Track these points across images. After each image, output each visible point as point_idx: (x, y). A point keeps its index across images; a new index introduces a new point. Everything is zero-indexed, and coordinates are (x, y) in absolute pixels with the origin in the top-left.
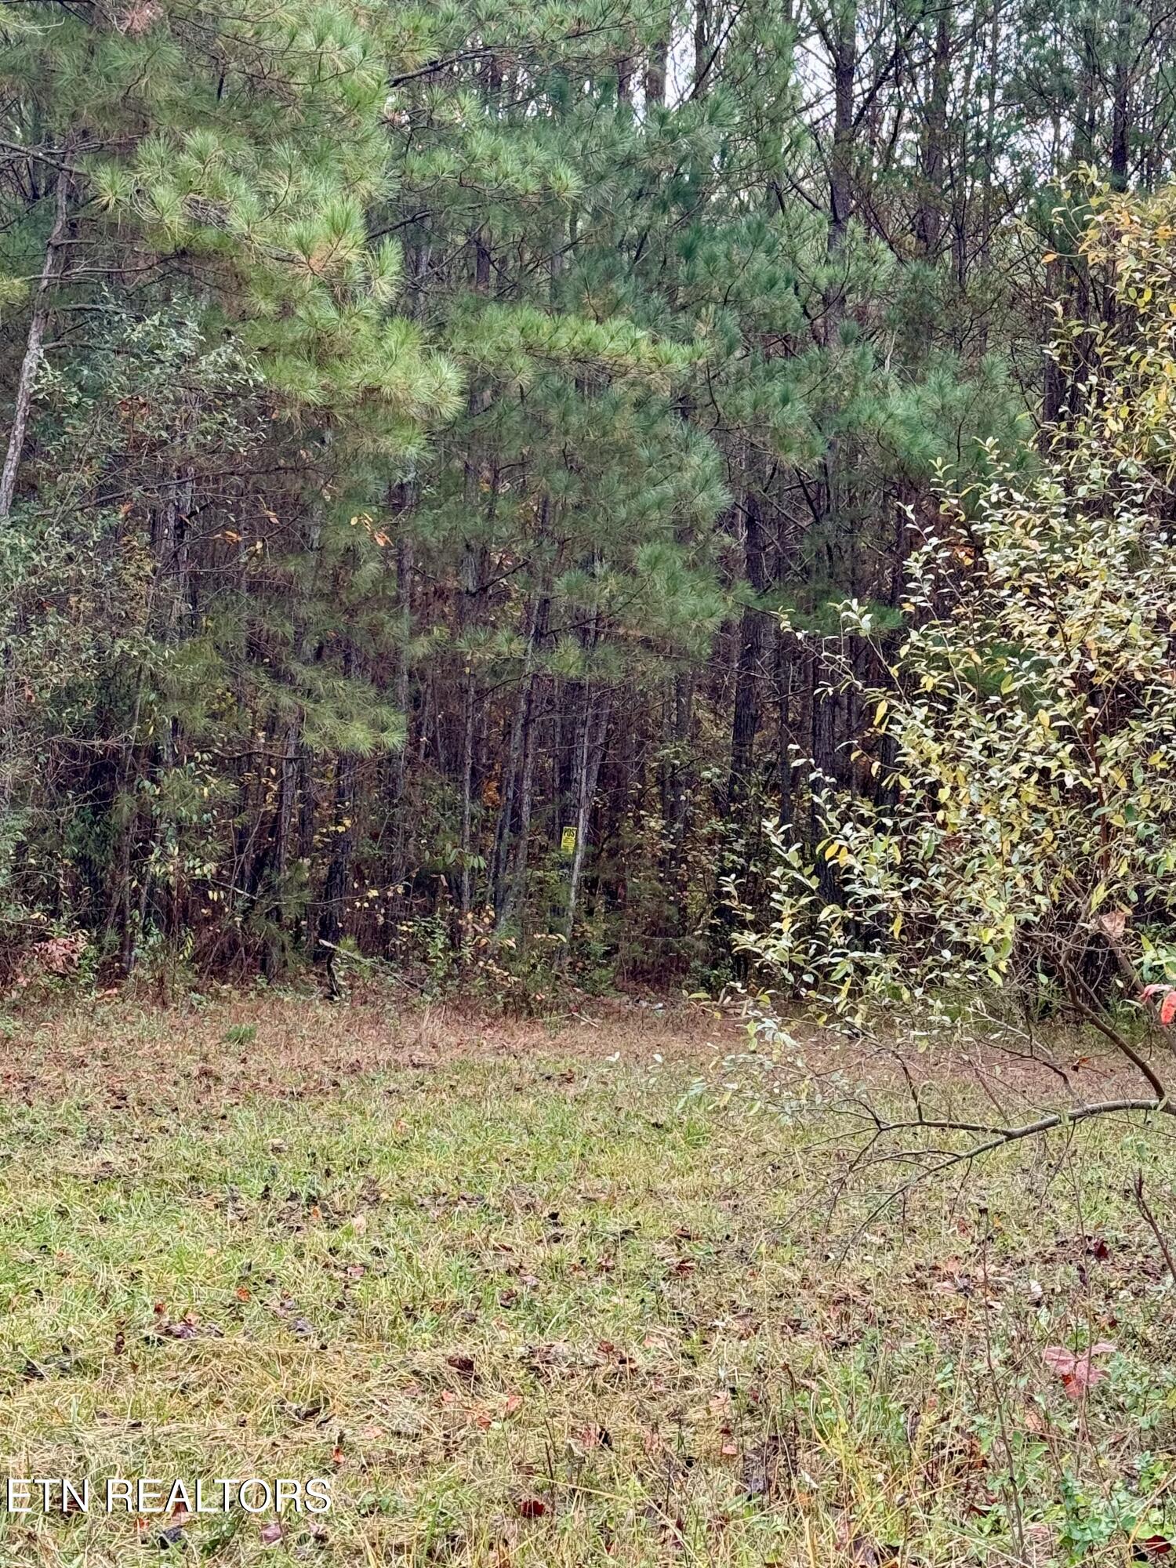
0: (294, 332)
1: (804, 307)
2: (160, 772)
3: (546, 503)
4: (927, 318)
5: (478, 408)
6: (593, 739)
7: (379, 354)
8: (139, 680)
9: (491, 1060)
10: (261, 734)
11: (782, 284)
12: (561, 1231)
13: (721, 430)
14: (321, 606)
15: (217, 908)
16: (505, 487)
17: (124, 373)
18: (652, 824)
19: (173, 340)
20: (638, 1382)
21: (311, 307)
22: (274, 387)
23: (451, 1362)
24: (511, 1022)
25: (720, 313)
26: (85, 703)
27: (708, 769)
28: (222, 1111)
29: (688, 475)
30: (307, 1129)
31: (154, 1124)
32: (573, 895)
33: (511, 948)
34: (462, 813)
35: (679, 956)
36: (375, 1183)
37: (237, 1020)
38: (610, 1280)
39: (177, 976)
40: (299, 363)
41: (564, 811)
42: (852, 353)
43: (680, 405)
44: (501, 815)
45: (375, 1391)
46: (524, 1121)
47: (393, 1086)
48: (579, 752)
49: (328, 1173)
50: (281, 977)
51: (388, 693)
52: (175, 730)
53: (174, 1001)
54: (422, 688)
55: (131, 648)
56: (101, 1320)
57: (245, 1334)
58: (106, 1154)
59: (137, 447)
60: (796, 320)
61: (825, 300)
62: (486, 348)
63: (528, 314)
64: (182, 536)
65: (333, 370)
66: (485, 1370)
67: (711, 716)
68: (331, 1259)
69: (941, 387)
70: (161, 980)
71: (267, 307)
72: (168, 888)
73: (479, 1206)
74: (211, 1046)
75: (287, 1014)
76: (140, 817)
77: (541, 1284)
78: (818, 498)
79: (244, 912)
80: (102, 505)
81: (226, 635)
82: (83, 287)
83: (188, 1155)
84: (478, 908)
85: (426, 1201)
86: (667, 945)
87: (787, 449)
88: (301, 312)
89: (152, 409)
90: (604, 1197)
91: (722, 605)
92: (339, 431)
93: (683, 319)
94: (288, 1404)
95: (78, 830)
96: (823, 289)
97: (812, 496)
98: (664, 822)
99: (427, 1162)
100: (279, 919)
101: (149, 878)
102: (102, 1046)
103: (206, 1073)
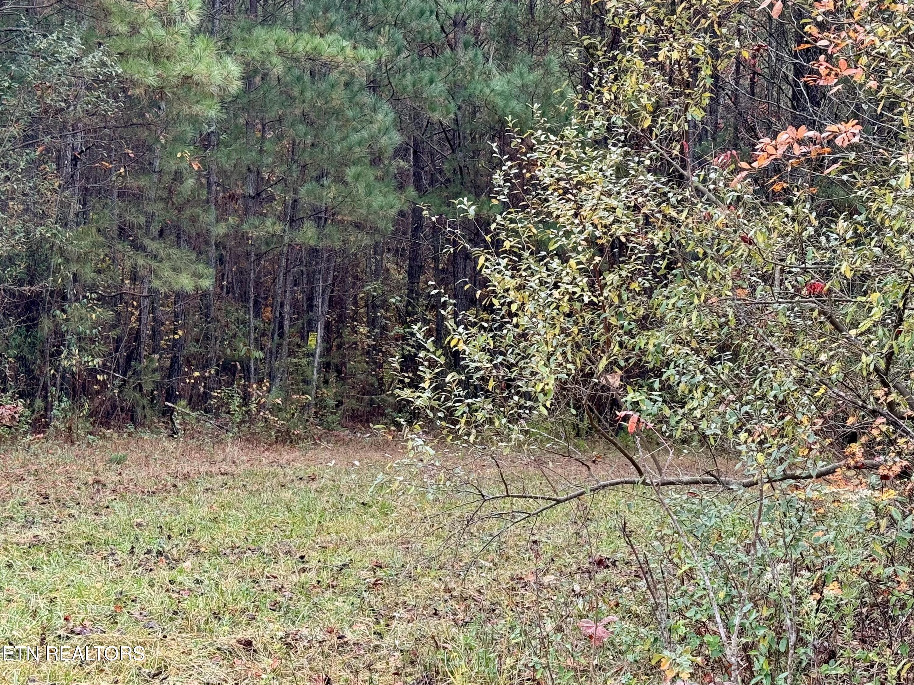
0: (140, 43)
1: (442, 27)
2: (66, 306)
3: (294, 143)
4: (513, 34)
5: (253, 88)
6: (325, 281)
7: (191, 56)
8: (52, 251)
9: (267, 469)
10: (127, 282)
11: (428, 13)
12: (306, 566)
13: (394, 99)
14: (161, 205)
15: (103, 385)
16: (269, 135)
17: (37, 68)
18: (361, 330)
19: (65, 48)
20: (349, 649)
21: (149, 28)
22: (128, 76)
23: (239, 642)
24: (280, 447)
25: (392, 31)
26: (19, 266)
27: (394, 297)
28: (106, 504)
29: (376, 126)
30: (158, 512)
31: (66, 513)
32: (315, 372)
33: (279, 404)
34: (249, 326)
35: (379, 407)
36: (197, 542)
37: (116, 450)
38: (334, 593)
39: (80, 426)
40: (142, 62)
41: (310, 322)
42: (471, 54)
43: (372, 85)
44: (272, 327)
45: (195, 660)
46: (286, 504)
47: (209, 486)
48: (317, 289)
49: (169, 537)
50: (143, 425)
51: (204, 256)
52: (75, 281)
53: (78, 440)
54: (224, 253)
55: (47, 231)
56: (33, 626)
57: (119, 631)
58: (35, 531)
59: (46, 112)
60: (437, 35)
61: (455, 24)
62: (255, 53)
63: (280, 32)
64: (76, 165)
65: (164, 66)
66: (259, 646)
67: (395, 267)
68: (170, 587)
69: (521, 74)
70: (70, 428)
71: (123, 28)
72: (73, 374)
73: (259, 553)
74: (100, 466)
75: (147, 446)
76: (56, 333)
77: (294, 596)
78: (453, 139)
79: (119, 387)
80: (27, 147)
81: (104, 224)
82: (11, 17)
83: (85, 530)
84: (260, 382)
85: (228, 551)
86: (372, 400)
87: (433, 110)
88: (143, 31)
89: (55, 91)
90: (332, 546)
91: (398, 201)
92: (168, 102)
93: (371, 35)
94: (144, 670)
95: (17, 341)
96: (453, 17)
97: (450, 137)
98: (368, 329)
99: (228, 529)
100: (141, 390)
101: (61, 368)
102: (34, 468)
103: (97, 482)
